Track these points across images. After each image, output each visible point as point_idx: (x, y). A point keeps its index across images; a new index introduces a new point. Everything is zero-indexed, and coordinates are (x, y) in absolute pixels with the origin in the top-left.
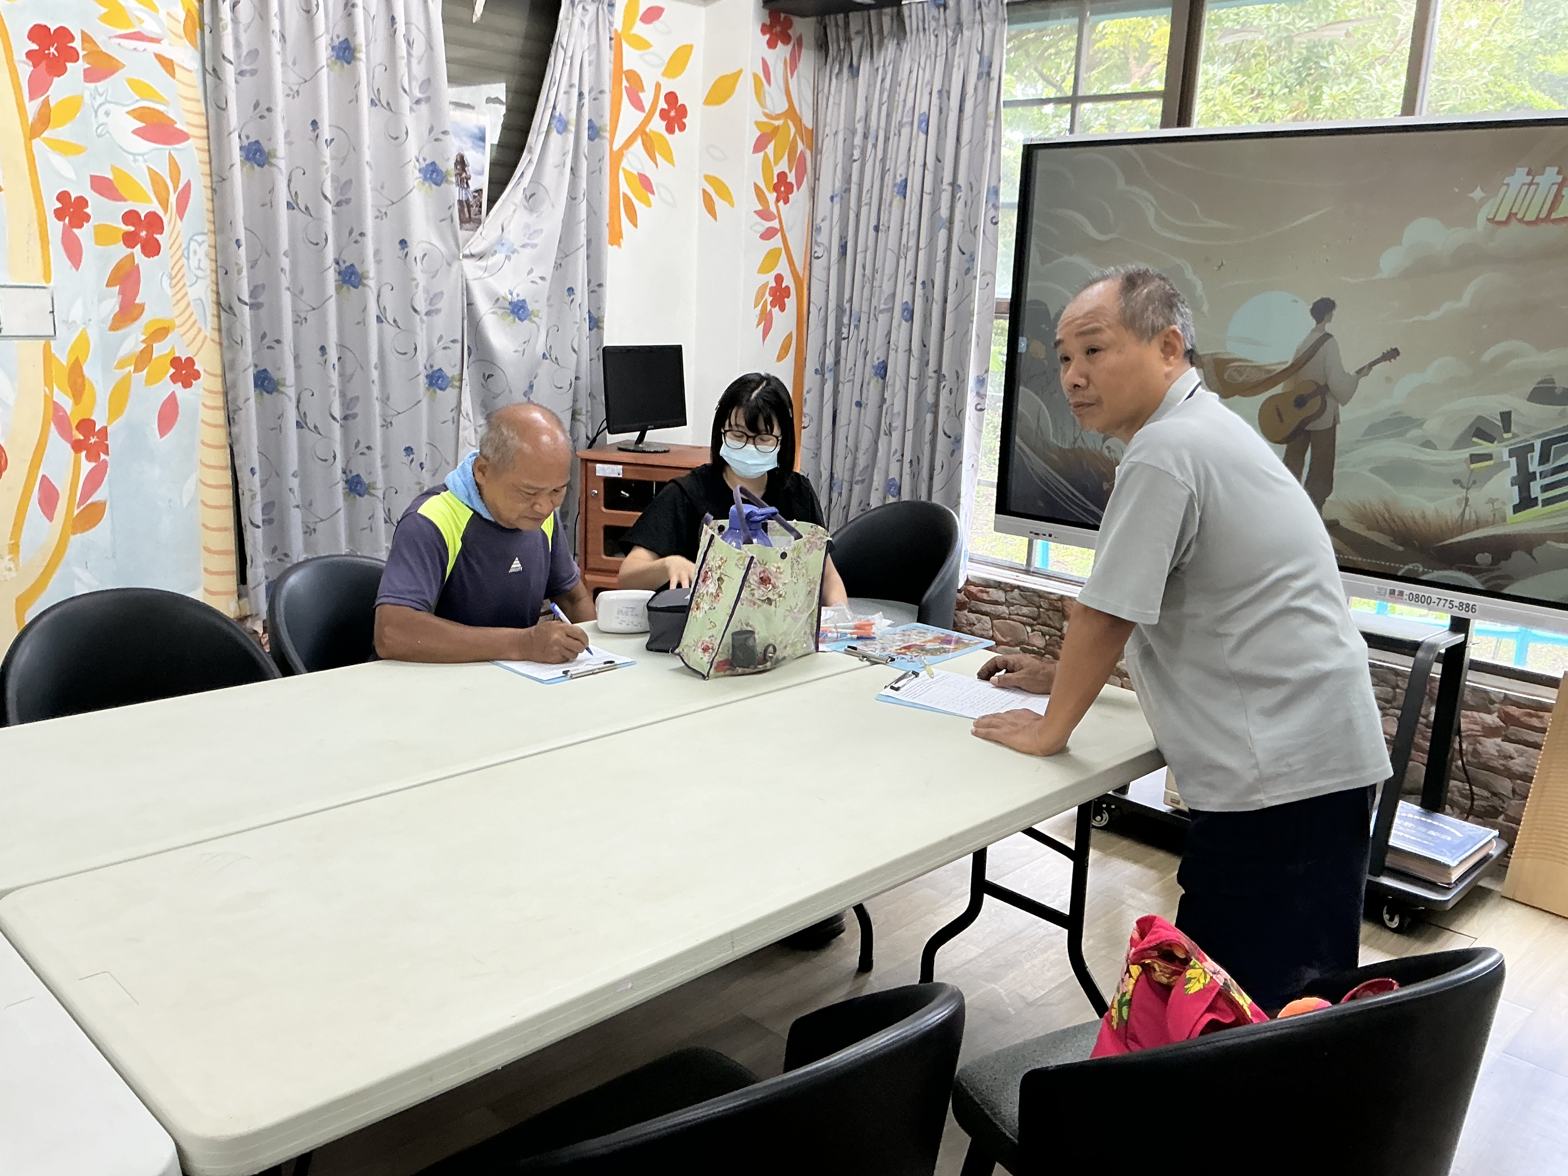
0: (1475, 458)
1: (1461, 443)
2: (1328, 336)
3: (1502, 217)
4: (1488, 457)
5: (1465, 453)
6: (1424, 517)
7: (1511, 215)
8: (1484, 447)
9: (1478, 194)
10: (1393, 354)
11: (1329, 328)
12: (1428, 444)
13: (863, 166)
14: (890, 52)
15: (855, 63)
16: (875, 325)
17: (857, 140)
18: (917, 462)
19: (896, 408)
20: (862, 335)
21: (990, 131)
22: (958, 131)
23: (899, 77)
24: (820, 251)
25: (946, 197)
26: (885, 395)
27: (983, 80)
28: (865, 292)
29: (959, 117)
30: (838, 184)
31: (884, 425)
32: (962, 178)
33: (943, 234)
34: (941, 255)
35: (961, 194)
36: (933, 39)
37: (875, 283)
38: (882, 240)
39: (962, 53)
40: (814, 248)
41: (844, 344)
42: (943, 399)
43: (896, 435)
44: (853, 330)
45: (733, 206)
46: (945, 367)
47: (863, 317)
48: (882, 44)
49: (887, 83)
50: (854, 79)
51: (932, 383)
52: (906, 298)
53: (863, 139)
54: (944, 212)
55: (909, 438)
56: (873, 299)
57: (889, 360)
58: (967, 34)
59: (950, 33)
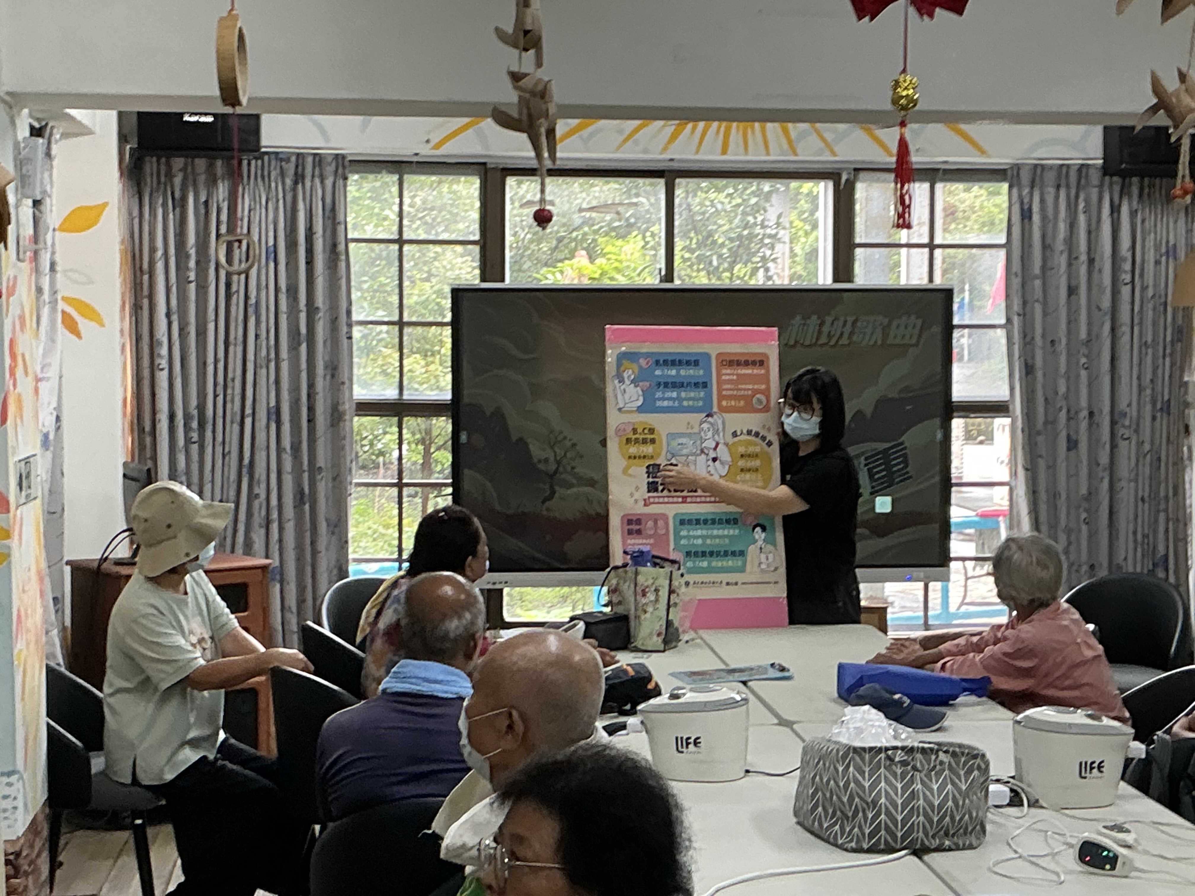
13: (202, 288)
14: (222, 190)
15: (177, 194)
16: (236, 428)
17: (192, 264)
18: (299, 548)
19: (274, 502)
20: (219, 438)
21: (343, 265)
22: (310, 262)
23: (239, 214)
24: (164, 363)
25: (303, 316)
26: (256, 491)
27: (329, 223)
28: (220, 399)
29: (310, 251)
30: (174, 302)
31: (258, 519)
32: (320, 300)
33: (304, 347)
34: (304, 366)
35: (321, 314)
36: (273, 185)
37: (229, 391)
38: (236, 352)
39: (304, 199)
40: (157, 361)
41: (195, 448)
42: (323, 488)
43: (275, 527)
44: (209, 434)
45: (103, 325)
46: (321, 461)
47: (220, 422)
48: (212, 182)
49: (224, 217)
50: (178, 210)
51: (306, 475)
52: (273, 403)
53: (198, 263)
54: (303, 330)
55: (290, 527)
56: (229, 406)
57: (257, 457)
58: (308, 184)
59: (289, 182)
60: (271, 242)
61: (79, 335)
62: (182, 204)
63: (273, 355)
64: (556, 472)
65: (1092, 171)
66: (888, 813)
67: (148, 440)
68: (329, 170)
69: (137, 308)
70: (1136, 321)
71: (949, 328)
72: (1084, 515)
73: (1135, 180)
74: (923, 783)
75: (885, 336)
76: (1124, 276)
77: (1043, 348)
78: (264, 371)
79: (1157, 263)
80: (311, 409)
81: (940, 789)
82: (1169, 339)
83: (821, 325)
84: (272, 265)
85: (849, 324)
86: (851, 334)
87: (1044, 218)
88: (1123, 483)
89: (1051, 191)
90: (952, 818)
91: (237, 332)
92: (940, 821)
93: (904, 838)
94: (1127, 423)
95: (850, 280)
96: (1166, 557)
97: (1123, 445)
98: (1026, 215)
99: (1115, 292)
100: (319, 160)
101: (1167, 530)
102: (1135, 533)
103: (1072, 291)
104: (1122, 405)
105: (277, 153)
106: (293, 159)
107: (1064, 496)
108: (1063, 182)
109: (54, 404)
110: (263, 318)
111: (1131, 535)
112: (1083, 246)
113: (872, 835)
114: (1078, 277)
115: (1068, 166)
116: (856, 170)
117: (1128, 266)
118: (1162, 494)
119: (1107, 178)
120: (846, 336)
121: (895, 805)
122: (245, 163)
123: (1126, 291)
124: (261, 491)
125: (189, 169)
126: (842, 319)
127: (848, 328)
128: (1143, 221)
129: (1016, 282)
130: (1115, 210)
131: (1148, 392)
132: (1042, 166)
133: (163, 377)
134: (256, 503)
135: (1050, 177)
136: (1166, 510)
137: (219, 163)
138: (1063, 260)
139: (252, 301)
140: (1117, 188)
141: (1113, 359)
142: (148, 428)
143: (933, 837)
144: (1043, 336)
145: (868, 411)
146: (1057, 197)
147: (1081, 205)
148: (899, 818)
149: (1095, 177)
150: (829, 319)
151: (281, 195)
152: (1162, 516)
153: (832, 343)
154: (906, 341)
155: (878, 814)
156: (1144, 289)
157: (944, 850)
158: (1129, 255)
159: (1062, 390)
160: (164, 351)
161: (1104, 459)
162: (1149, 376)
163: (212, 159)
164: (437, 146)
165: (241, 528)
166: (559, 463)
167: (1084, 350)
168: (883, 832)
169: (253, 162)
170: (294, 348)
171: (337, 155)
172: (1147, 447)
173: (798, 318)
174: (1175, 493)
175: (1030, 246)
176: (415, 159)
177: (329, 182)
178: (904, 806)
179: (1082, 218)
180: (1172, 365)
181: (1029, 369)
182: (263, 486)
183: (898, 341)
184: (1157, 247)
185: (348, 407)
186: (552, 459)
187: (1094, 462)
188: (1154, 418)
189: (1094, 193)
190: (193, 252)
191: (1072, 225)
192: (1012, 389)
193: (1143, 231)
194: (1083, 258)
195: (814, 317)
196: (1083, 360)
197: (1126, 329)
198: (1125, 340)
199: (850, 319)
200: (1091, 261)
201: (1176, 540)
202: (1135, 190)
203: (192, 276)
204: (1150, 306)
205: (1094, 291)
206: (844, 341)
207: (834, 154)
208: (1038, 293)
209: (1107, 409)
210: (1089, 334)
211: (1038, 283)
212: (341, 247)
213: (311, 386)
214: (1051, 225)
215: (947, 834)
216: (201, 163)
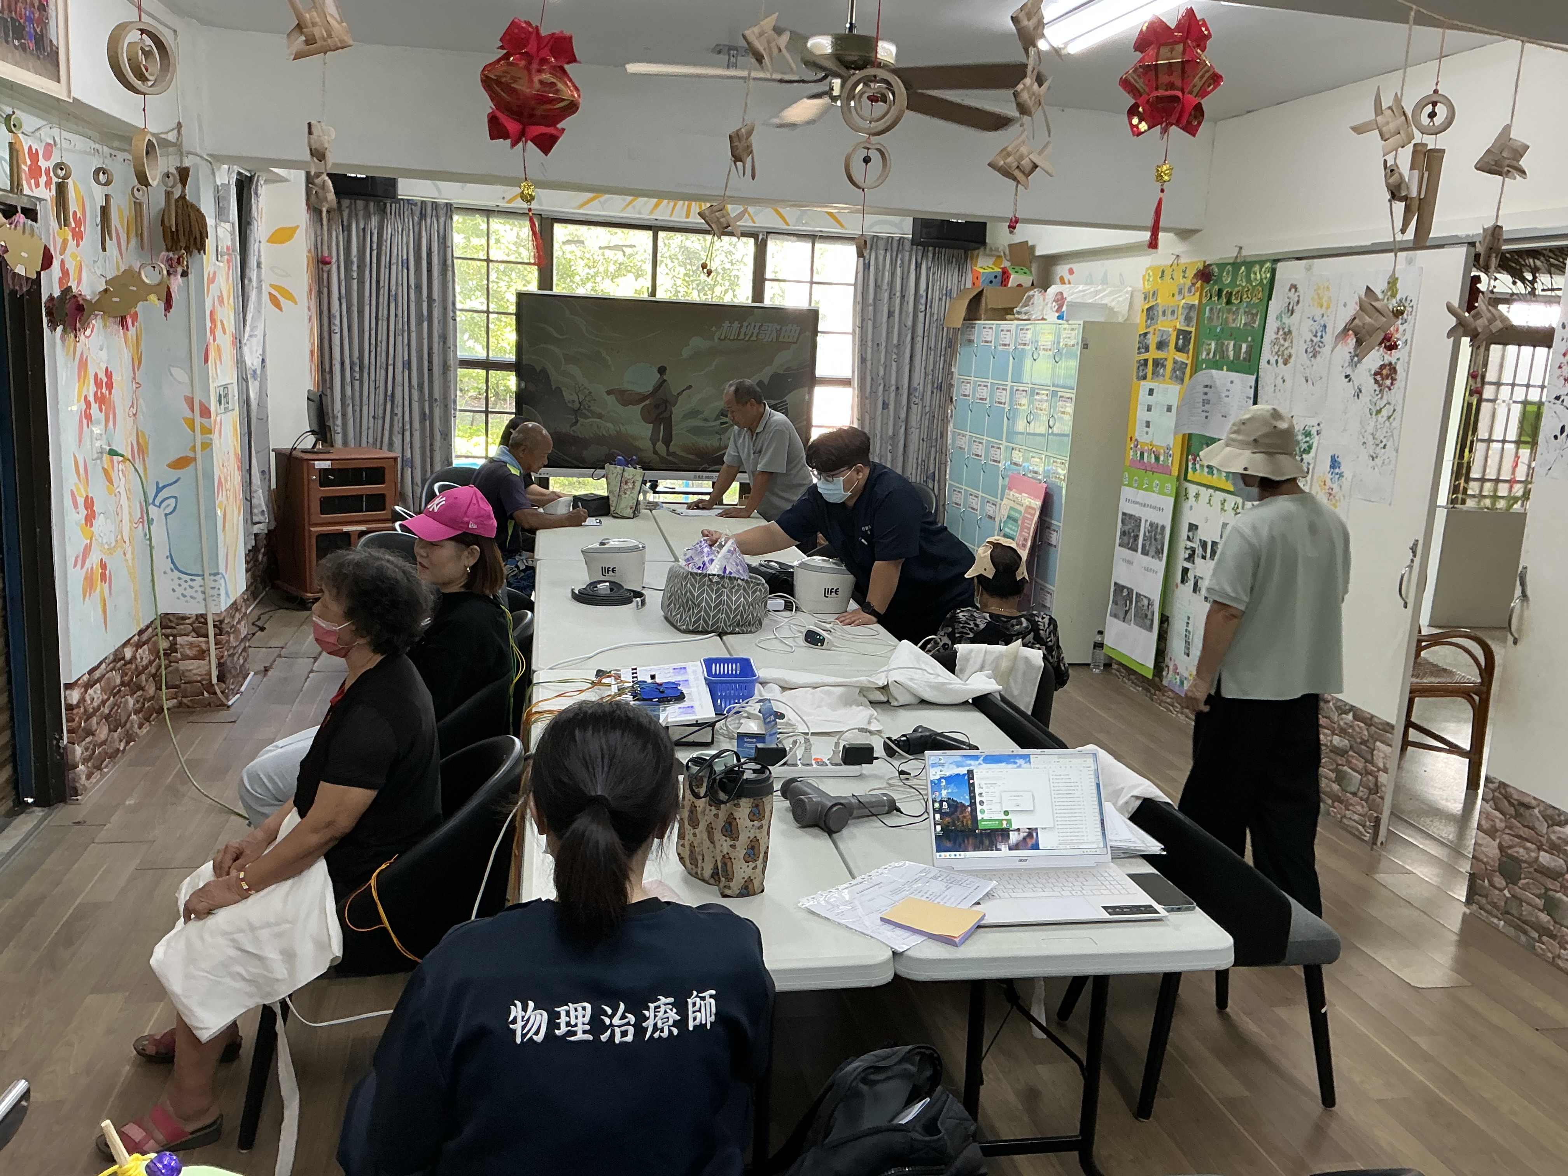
0: (722, 424)
1: (717, 419)
2: (665, 381)
3: (722, 337)
4: (726, 423)
5: (718, 422)
6: (707, 447)
7: (725, 337)
8: (725, 419)
9: (714, 329)
10: (690, 387)
11: (665, 377)
12: (706, 420)
13: (361, 283)
14: (374, 222)
15: (345, 223)
16: (383, 372)
17: (355, 268)
18: (423, 447)
19: (407, 418)
20: (373, 378)
21: (450, 273)
22: (429, 271)
23: (385, 237)
24: (337, 329)
25: (425, 305)
26: (396, 411)
27: (442, 246)
28: (373, 354)
29: (429, 264)
30: (343, 291)
31: (397, 428)
32: (436, 296)
33: (425, 324)
34: (425, 335)
35: (436, 304)
36: (406, 220)
37: (379, 349)
38: (383, 325)
39: (426, 230)
40: (333, 327)
41: (357, 383)
42: (437, 412)
43: (407, 434)
44: (366, 375)
45: (296, 303)
46: (436, 395)
47: (373, 368)
48: (368, 216)
49: (375, 239)
50: (346, 233)
51: (427, 404)
52: (406, 358)
53: (358, 267)
54: (425, 313)
55: (417, 435)
56: (378, 358)
57: (396, 392)
58: (429, 221)
59: (416, 219)
60: (405, 257)
61: (280, 309)
62: (347, 229)
63: (406, 328)
64: (579, 408)
65: (906, 241)
66: (706, 611)
67: (328, 377)
68: (442, 213)
69: (320, 293)
70: (926, 334)
71: (815, 332)
72: (890, 447)
73: (930, 248)
74: (728, 596)
75: (778, 337)
76: (920, 306)
77: (872, 348)
78: (401, 337)
79: (940, 299)
80: (430, 362)
81: (736, 601)
82: (944, 345)
83: (741, 328)
84: (406, 271)
85: (757, 328)
86: (758, 333)
87: (877, 269)
88: (913, 429)
89: (882, 252)
90: (742, 616)
91: (383, 312)
92: (733, 618)
93: (713, 625)
94: (917, 395)
95: (762, 301)
96: (934, 473)
97: (914, 407)
98: (867, 266)
99: (915, 316)
100: (435, 206)
101: (935, 458)
102: (917, 459)
103: (890, 314)
104: (915, 384)
105: (408, 200)
106: (419, 204)
107: (879, 436)
108: (889, 247)
109: (260, 351)
110: (400, 304)
111: (915, 460)
112: (898, 288)
113: (695, 623)
114: (894, 306)
115: (892, 238)
116: (768, 233)
117: (923, 301)
118: (934, 437)
119: (915, 247)
120: (755, 335)
121: (710, 607)
122: (388, 205)
123: (921, 316)
124: (399, 411)
125: (353, 206)
126: (753, 324)
127: (756, 331)
128: (934, 274)
129: (859, 307)
130: (918, 267)
131: (930, 377)
132: (877, 237)
133: (336, 338)
134: (396, 418)
135: (882, 244)
136: (936, 446)
137: (372, 204)
138: (886, 296)
139: (393, 293)
140: (920, 254)
141: (911, 357)
142: (327, 369)
143: (730, 626)
144: (872, 341)
145: (766, 381)
146: (885, 257)
147: (899, 262)
148: (712, 614)
149: (908, 245)
150: (745, 324)
151: (411, 227)
152: (933, 450)
153: (747, 338)
154: (790, 340)
155: (700, 612)
156: (932, 315)
157: (736, 633)
158: (924, 294)
159: (881, 373)
160: (337, 322)
161: (903, 415)
162: (931, 368)
163: (367, 202)
164: (509, 202)
165: (387, 433)
166: (580, 403)
167: (895, 350)
168: (701, 621)
169: (393, 205)
170: (419, 324)
171: (447, 204)
172: (927, 409)
173: (727, 322)
174: (942, 437)
175: (868, 285)
176: (496, 209)
177: (442, 220)
178: (715, 608)
179: (899, 270)
180: (945, 361)
181: (863, 360)
182: (400, 408)
183: (785, 340)
184: (941, 290)
185: (451, 362)
186: (577, 400)
187: (897, 417)
188: (932, 392)
189: (907, 254)
190: (355, 260)
191: (893, 274)
192: (853, 372)
193: (933, 279)
194: (898, 294)
195: (737, 322)
196: (894, 356)
197: (920, 339)
198: (918, 346)
199: (758, 325)
200: (903, 297)
201: (940, 463)
202: (930, 255)
203: (355, 275)
204: (935, 325)
205: (904, 314)
206: (754, 338)
207: (754, 223)
208: (871, 316)
209: (906, 386)
210: (898, 341)
211: (871, 308)
212: (449, 262)
213: (430, 348)
214: (880, 274)
215: (738, 625)
216: (360, 204)
